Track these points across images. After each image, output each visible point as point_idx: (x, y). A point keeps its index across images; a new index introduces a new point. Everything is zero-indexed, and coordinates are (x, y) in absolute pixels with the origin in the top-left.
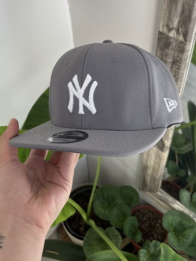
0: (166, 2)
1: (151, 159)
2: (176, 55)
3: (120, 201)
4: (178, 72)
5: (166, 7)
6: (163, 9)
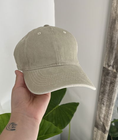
0: (107, 52)
1: (98, 138)
2: (112, 79)
4: (114, 89)
5: (107, 55)
6: (105, 56)
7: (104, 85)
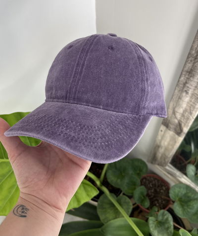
3: (131, 172)
7: (196, 59)
